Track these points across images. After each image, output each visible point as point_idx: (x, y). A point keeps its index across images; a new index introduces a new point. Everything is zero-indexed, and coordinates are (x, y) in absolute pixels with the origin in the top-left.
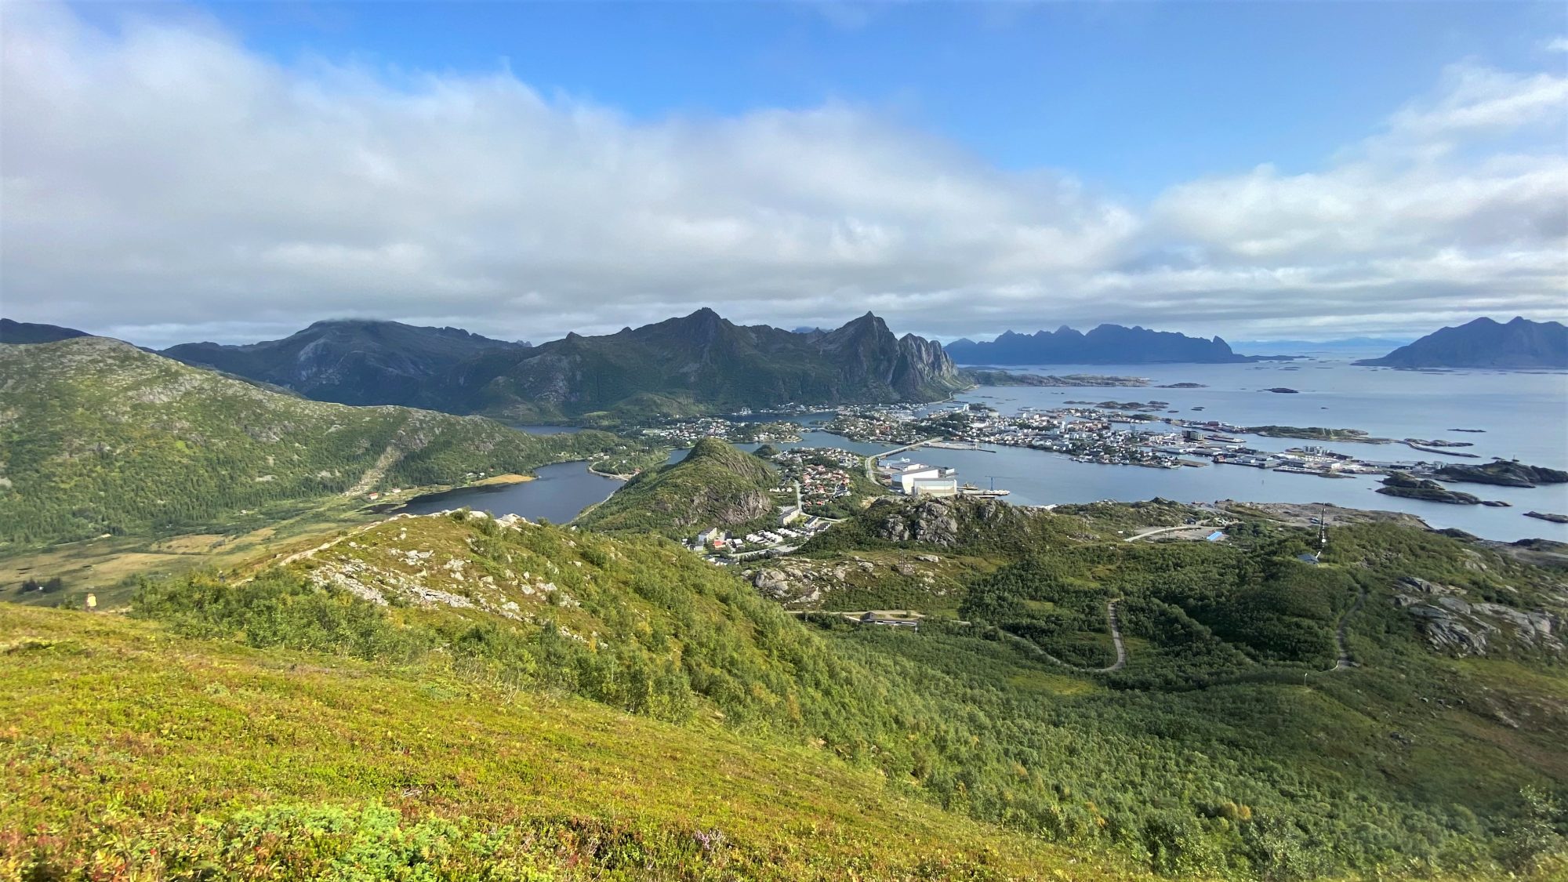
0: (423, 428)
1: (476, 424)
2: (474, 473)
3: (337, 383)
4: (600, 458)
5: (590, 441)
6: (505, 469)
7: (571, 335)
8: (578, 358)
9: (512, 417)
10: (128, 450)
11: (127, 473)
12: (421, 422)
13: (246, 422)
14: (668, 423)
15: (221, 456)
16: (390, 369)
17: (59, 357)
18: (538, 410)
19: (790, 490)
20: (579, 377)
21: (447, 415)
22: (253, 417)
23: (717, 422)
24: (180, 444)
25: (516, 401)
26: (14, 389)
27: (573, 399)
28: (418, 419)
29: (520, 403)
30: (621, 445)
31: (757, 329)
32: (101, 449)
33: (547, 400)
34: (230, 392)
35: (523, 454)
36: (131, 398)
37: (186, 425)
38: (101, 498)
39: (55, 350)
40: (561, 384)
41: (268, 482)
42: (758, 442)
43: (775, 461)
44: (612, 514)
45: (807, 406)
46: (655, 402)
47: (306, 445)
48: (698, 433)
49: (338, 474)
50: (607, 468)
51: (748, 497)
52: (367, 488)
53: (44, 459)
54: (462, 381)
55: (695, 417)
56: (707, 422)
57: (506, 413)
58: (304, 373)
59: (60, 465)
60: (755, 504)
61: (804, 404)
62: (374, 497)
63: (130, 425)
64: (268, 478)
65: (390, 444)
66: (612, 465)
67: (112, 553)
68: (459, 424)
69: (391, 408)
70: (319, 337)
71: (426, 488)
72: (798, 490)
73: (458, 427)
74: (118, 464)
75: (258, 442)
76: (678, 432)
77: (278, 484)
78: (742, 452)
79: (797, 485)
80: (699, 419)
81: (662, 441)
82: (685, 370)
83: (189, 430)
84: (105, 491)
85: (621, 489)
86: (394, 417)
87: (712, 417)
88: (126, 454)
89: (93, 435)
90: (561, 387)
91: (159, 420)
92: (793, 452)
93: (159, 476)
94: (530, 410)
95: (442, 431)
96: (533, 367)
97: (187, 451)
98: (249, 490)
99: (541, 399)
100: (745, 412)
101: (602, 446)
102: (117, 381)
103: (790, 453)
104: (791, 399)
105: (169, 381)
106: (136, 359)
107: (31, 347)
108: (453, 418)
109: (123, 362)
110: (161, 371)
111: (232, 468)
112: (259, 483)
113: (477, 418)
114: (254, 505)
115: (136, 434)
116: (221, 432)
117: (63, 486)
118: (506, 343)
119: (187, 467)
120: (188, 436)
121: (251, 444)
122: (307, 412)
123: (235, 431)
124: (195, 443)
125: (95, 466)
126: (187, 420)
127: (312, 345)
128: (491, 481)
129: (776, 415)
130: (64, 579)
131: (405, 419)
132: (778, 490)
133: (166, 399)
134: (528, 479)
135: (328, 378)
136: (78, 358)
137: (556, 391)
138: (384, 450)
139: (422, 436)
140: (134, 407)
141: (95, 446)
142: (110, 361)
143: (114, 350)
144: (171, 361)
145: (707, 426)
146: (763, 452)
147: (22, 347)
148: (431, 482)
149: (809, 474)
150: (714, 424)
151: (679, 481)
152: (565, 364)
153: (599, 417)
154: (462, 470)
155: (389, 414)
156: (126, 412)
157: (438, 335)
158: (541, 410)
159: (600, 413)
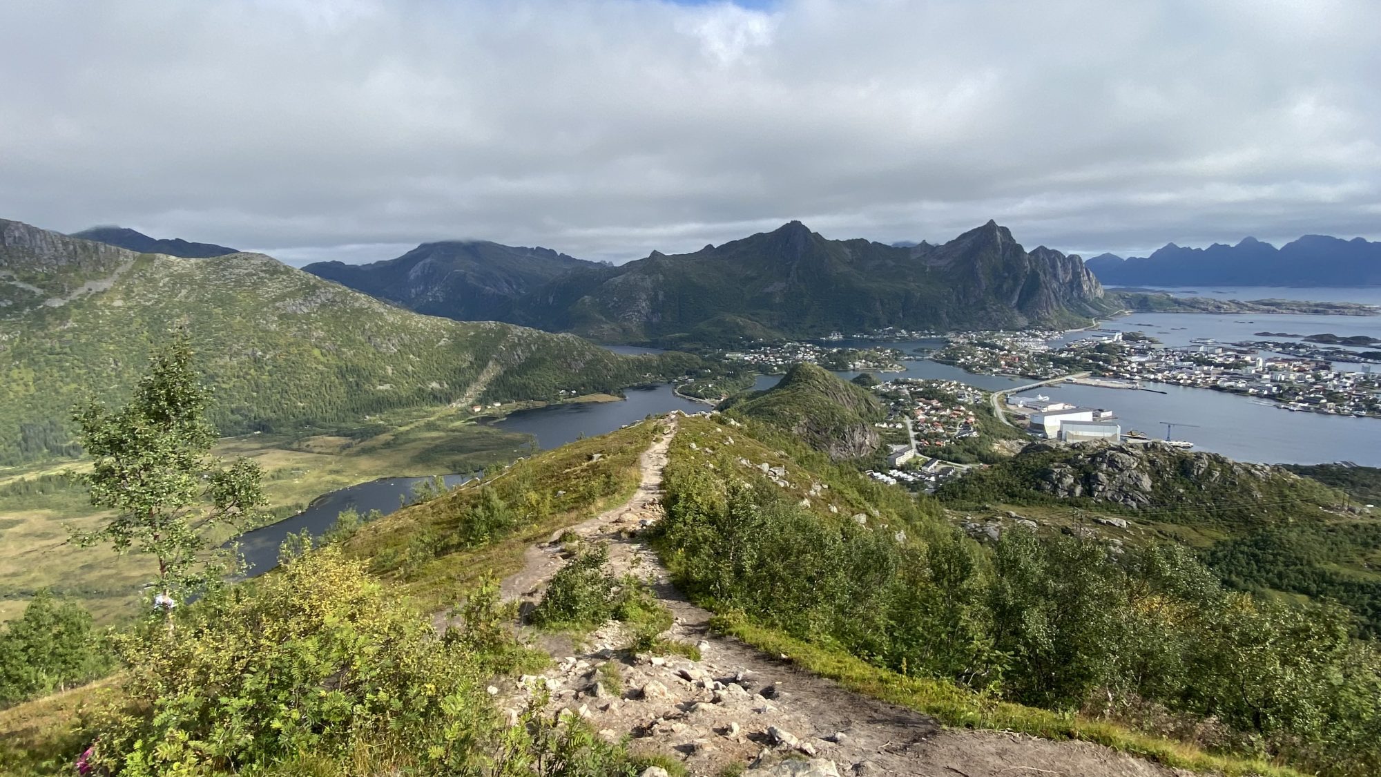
0: (520, 345)
1: (568, 341)
2: (567, 390)
3: (441, 300)
4: (684, 382)
5: (675, 363)
6: (594, 387)
7: (655, 253)
8: (661, 278)
9: (597, 337)
10: (275, 356)
11: (275, 377)
12: (520, 338)
13: (370, 333)
14: (752, 347)
15: (349, 364)
16: (488, 288)
17: (223, 270)
18: (621, 330)
19: (899, 426)
20: (661, 297)
21: (542, 332)
22: (375, 329)
23: (805, 347)
24: (316, 352)
25: (601, 320)
26: (186, 298)
27: (655, 320)
28: (516, 335)
29: (604, 323)
30: (706, 368)
31: (852, 244)
32: (254, 354)
33: (630, 320)
34: (357, 305)
35: (611, 373)
36: (278, 308)
37: (321, 334)
38: (253, 397)
39: (220, 263)
40: (644, 304)
41: (386, 390)
42: (854, 370)
43: (876, 392)
45: (909, 331)
46: (737, 324)
47: (419, 356)
48: (784, 359)
49: (446, 386)
50: (692, 392)
51: (853, 431)
52: (470, 401)
53: (210, 362)
54: (551, 300)
55: (781, 341)
56: (794, 347)
57: (593, 332)
58: (413, 291)
59: (222, 367)
60: (862, 440)
61: (905, 329)
62: (477, 409)
63: (278, 333)
64: (387, 387)
65: (491, 359)
66: (698, 389)
67: (262, 448)
68: (554, 341)
69: (492, 324)
70: (427, 256)
71: (523, 403)
72: (910, 427)
73: (552, 344)
74: (267, 368)
75: (379, 352)
76: (763, 356)
77: (396, 393)
78: (841, 381)
79: (908, 420)
80: (785, 343)
81: (747, 366)
82: (770, 289)
83: (324, 339)
84: (258, 392)
86: (495, 333)
87: (799, 341)
88: (274, 359)
89: (248, 341)
90: (643, 308)
91: (300, 329)
92: (897, 382)
93: (299, 380)
94: (613, 329)
95: (538, 348)
96: (617, 286)
97: (322, 359)
98: (371, 397)
99: (625, 320)
100: (835, 337)
101: (686, 368)
102: (267, 292)
103: (893, 384)
104: (890, 323)
105: (308, 293)
106: (282, 273)
107: (200, 260)
108: (547, 335)
109: (272, 275)
110: (302, 284)
111: (358, 376)
112: (380, 391)
113: (570, 336)
114: (376, 412)
115: (282, 341)
116: (350, 342)
117: (224, 386)
118: (591, 263)
119: (321, 374)
120: (323, 345)
121: (374, 354)
122: (420, 325)
123: (360, 341)
124: (328, 351)
125: (250, 369)
126: (322, 330)
127: (421, 264)
128: (583, 399)
129: (872, 340)
131: (505, 334)
132: (885, 425)
133: (306, 311)
134: (616, 398)
135: (434, 296)
136: (237, 271)
137: (639, 311)
138: (486, 365)
139: (520, 352)
140: (280, 317)
141: (249, 351)
142: (262, 275)
143: (265, 264)
144: (310, 275)
145: (795, 351)
146: (862, 380)
147: (193, 261)
148: (528, 398)
149: (922, 409)
150: (803, 349)
151: (775, 409)
152: (648, 283)
153: (681, 339)
154: (555, 387)
155: (491, 330)
156: (274, 321)
157: (529, 255)
158: (624, 330)
159: (682, 334)
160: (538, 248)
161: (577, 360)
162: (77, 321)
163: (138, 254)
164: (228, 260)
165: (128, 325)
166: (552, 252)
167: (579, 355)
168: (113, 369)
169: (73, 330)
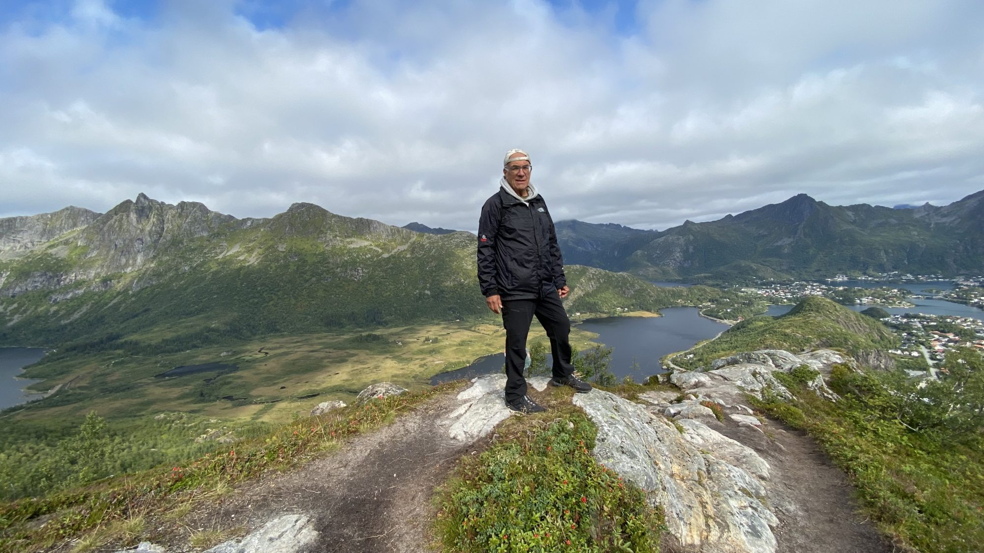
1: (623, 277)
2: (622, 308)
4: (707, 307)
5: (700, 293)
6: (640, 307)
7: (687, 222)
8: (691, 237)
9: (644, 276)
12: (593, 275)
14: (764, 284)
16: (579, 248)
18: (661, 272)
19: (915, 354)
20: (691, 250)
21: (607, 271)
23: (812, 286)
25: (648, 265)
27: (686, 265)
28: (591, 273)
29: (650, 267)
30: (725, 298)
31: (855, 208)
33: (668, 265)
35: (652, 299)
39: (449, 237)
40: (678, 255)
42: (861, 304)
43: (886, 324)
44: (723, 350)
45: (915, 275)
46: (751, 267)
48: (793, 293)
50: (714, 314)
51: (868, 355)
54: (616, 253)
55: (791, 281)
56: (802, 285)
57: (641, 273)
60: (876, 363)
61: (911, 274)
65: (577, 287)
66: (718, 312)
68: (614, 277)
69: (578, 266)
71: (593, 314)
72: (927, 356)
73: (614, 279)
76: (774, 291)
78: (852, 313)
79: (923, 349)
80: (793, 282)
81: (760, 298)
82: (779, 243)
85: (728, 331)
86: (579, 272)
87: (807, 281)
90: (678, 257)
92: (907, 316)
94: (656, 271)
95: (604, 281)
96: (659, 244)
99: (664, 265)
100: (839, 279)
101: (709, 298)
103: (903, 317)
104: (895, 268)
107: (442, 236)
108: (611, 274)
113: (625, 274)
117: (447, 296)
118: (643, 231)
128: (632, 314)
129: (877, 282)
130: (439, 338)
131: (585, 273)
132: (899, 352)
134: (655, 315)
136: (456, 240)
137: (675, 260)
139: (593, 283)
142: (467, 241)
143: (468, 236)
145: (803, 288)
146: (872, 313)
147: (439, 236)
148: (596, 311)
149: (938, 340)
150: (810, 287)
151: (788, 331)
152: (682, 241)
153: (705, 277)
154: (614, 305)
155: (577, 270)
156: (470, 265)
157: (604, 228)
158: (663, 271)
159: (707, 275)
160: (610, 224)
161: (629, 289)
162: (392, 264)
163: (418, 233)
164: (453, 235)
165: (411, 266)
166: (619, 226)
167: (630, 286)
168: (404, 286)
169: (391, 268)
